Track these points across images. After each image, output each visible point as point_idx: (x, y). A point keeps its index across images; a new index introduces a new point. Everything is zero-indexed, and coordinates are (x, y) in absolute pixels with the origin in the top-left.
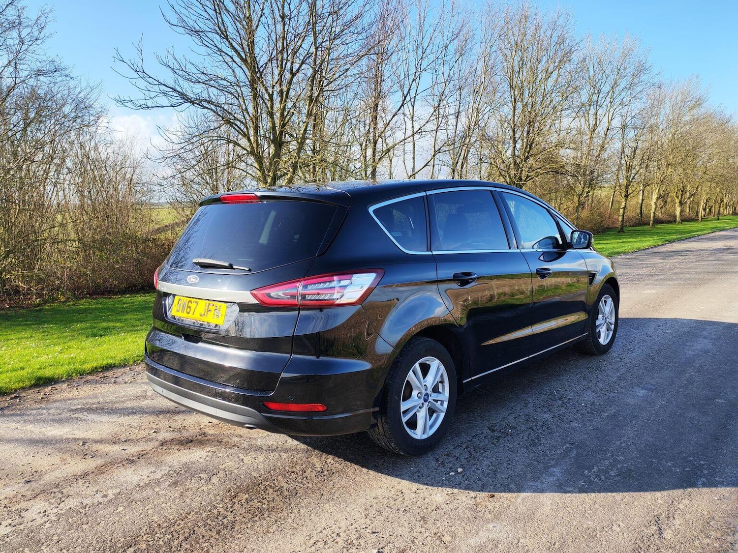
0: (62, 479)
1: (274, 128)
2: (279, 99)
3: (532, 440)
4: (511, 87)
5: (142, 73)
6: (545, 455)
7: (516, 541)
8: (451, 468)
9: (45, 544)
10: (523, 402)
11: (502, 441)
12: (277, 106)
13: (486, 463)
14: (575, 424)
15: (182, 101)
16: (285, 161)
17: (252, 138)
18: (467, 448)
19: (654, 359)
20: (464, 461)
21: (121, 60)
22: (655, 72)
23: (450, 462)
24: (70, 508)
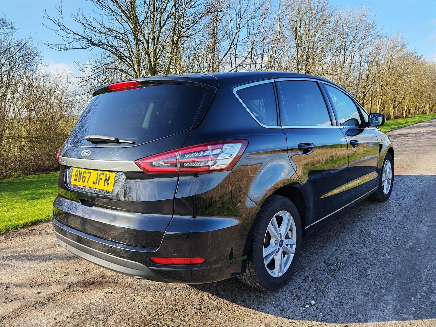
1: (150, 62)
2: (153, 43)
3: (360, 271)
4: (296, 37)
5: (63, 27)
6: (375, 285)
8: (305, 300)
10: (343, 239)
11: (338, 274)
12: (151, 49)
13: (331, 294)
14: (388, 257)
17: (136, 69)
18: (312, 281)
19: (421, 203)
20: (314, 294)
21: (48, 18)
22: (378, 28)
23: (303, 295)
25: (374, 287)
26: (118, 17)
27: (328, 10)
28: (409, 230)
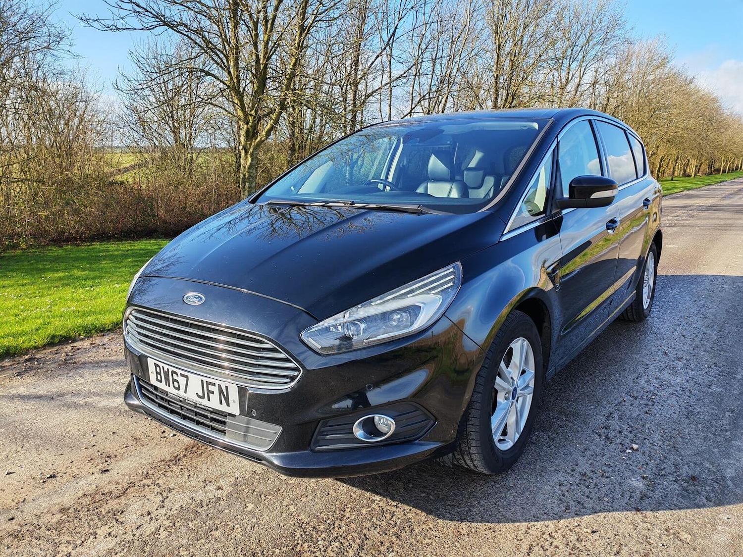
0: (149, 467)
1: (257, 60)
3: (685, 408)
6: (713, 425)
8: (621, 444)
10: (640, 363)
11: (653, 410)
13: (656, 437)
15: (156, 23)
17: (232, 71)
18: (620, 418)
20: (631, 436)
22: (628, 26)
23: (615, 437)
24: (181, 507)
25: (713, 429)
28: (732, 353)
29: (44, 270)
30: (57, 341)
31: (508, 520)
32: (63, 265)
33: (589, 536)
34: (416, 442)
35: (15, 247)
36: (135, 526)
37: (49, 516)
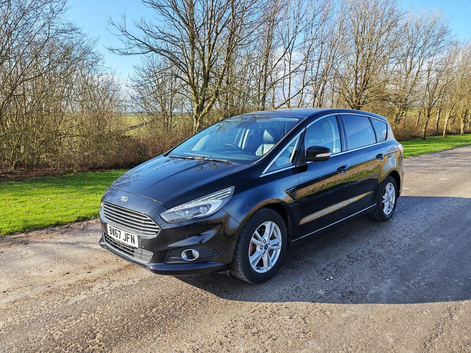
0: (107, 272)
1: (204, 68)
2: (208, 49)
3: (373, 264)
4: (356, 42)
5: (125, 32)
6: (381, 272)
7: (368, 317)
8: (326, 277)
9: (107, 304)
10: (366, 242)
11: (355, 263)
12: (207, 54)
13: (346, 275)
14: (398, 256)
15: (149, 50)
16: (211, 89)
17: (190, 75)
18: (335, 266)
19: (446, 220)
20: (334, 274)
21: (112, 24)
23: (325, 273)
24: (116, 287)
25: (380, 274)
26: (177, 24)
27: (396, 13)
29: (84, 185)
30: (81, 219)
31: (251, 301)
32: (93, 182)
33: (283, 309)
34: (210, 262)
35: (71, 172)
36: (96, 292)
37: (64, 287)
